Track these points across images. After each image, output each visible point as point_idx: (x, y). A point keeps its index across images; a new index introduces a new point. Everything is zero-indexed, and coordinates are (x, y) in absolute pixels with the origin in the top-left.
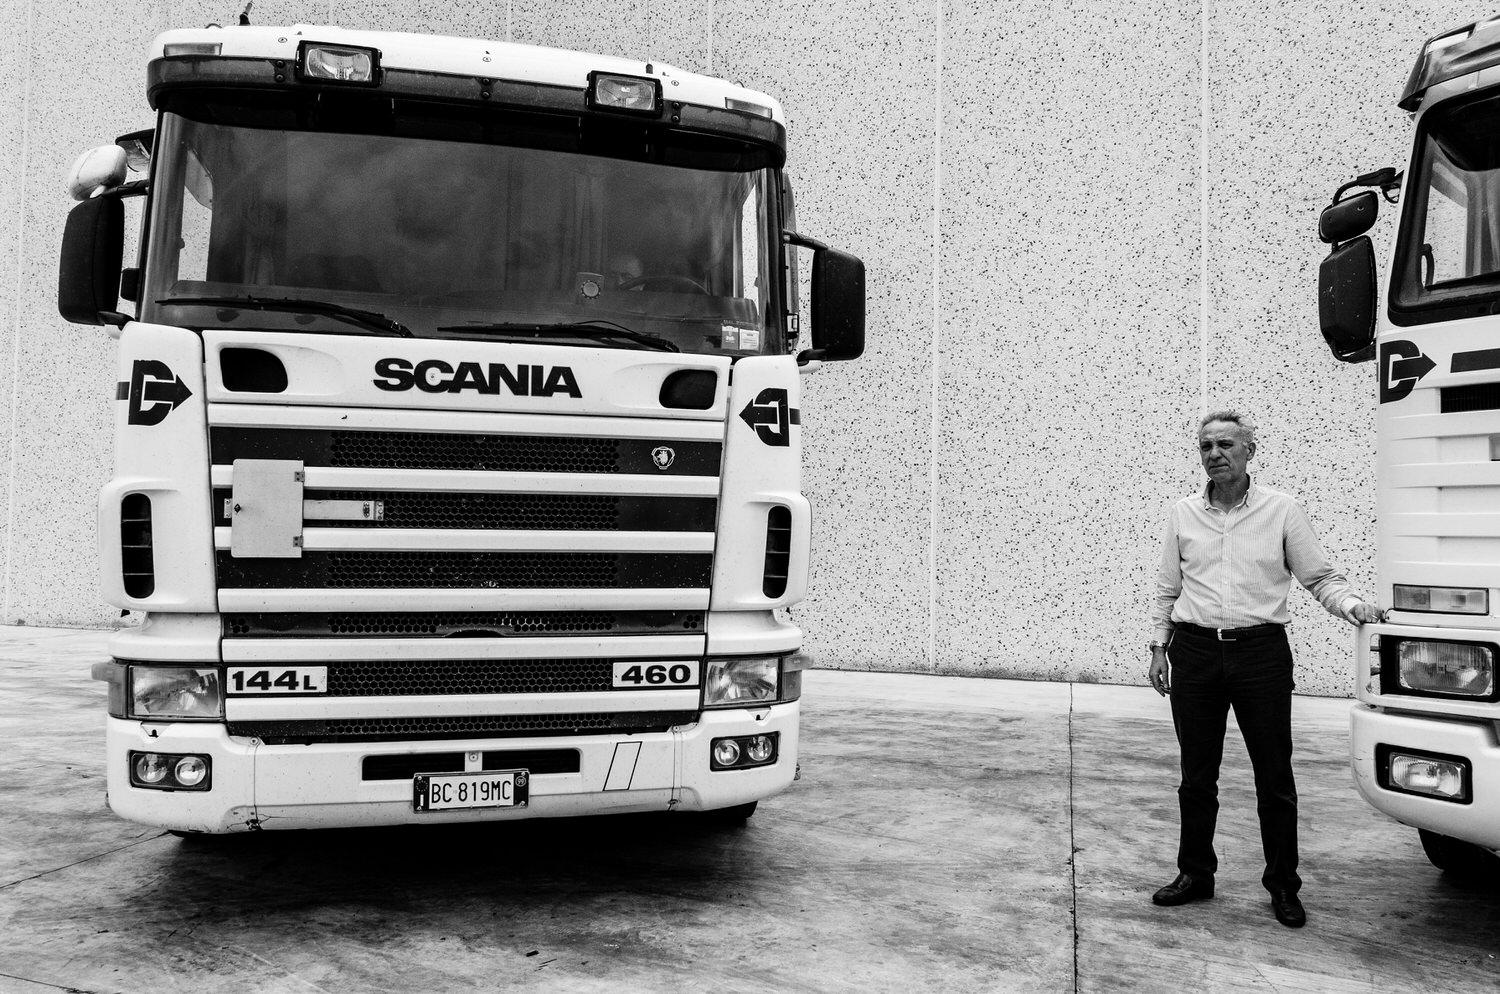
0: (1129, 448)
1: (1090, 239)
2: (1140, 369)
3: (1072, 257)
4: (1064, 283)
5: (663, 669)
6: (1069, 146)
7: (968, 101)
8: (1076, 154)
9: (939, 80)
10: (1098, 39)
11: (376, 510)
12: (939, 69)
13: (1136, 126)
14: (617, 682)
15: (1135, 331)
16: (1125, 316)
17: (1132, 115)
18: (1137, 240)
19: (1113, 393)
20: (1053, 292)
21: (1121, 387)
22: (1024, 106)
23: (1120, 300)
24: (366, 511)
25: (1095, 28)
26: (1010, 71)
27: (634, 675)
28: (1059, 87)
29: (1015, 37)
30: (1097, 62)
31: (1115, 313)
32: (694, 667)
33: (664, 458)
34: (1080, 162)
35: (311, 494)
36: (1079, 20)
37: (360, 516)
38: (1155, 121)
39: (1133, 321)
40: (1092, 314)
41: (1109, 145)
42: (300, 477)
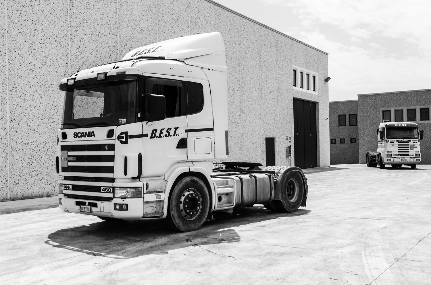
0: (56, 132)
1: (47, 73)
2: (58, 111)
3: (43, 77)
4: (41, 84)
5: (107, 189)
6: (41, 45)
7: (15, 22)
8: (43, 48)
9: (6, 13)
10: (47, 17)
11: (75, 159)
12: (6, 9)
13: (56, 44)
14: (102, 191)
15: (57, 101)
16: (55, 96)
17: (55, 41)
18: (57, 76)
19: (53, 117)
20: (38, 87)
21: (54, 115)
22: (29, 30)
23: (54, 91)
24: (73, 159)
25: (46, 13)
26: (26, 18)
27: (103, 190)
28: (38, 27)
29: (27, 7)
30: (47, 23)
31: (52, 94)
32: (112, 189)
33: (107, 148)
34: (44, 50)
35: (69, 156)
36: (42, 9)
37: (73, 160)
38: (60, 44)
39: (56, 98)
40: (47, 94)
41: (50, 48)
42: (67, 153)
